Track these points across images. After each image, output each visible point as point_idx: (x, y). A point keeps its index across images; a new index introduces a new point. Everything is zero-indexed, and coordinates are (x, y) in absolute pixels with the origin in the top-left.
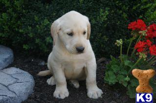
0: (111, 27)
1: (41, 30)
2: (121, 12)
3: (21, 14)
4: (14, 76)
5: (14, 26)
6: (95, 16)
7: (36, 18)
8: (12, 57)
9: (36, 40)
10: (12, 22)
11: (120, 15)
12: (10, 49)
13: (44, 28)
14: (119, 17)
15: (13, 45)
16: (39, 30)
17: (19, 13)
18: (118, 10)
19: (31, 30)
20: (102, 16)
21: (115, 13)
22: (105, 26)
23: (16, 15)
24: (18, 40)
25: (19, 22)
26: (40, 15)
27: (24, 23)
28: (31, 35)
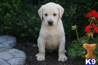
0: (80, 18)
1: (32, 23)
2: (86, 7)
3: (19, 13)
4: (13, 54)
5: (15, 21)
6: (68, 11)
7: (28, 15)
8: (15, 42)
9: (29, 30)
10: (13, 18)
11: (86, 10)
12: (15, 38)
13: (34, 21)
14: (85, 11)
15: (16, 34)
16: (30, 23)
17: (18, 13)
18: (84, 6)
19: (25, 23)
20: (72, 11)
21: (82, 8)
22: (76, 17)
23: (15, 14)
24: (19, 31)
25: (18, 19)
26: (31, 13)
27: (21, 19)
28: (25, 27)
